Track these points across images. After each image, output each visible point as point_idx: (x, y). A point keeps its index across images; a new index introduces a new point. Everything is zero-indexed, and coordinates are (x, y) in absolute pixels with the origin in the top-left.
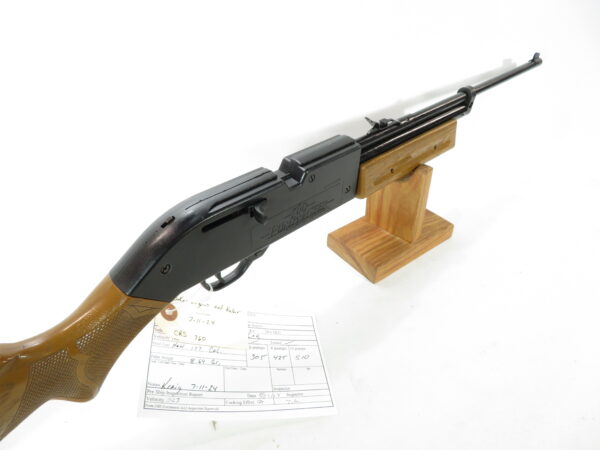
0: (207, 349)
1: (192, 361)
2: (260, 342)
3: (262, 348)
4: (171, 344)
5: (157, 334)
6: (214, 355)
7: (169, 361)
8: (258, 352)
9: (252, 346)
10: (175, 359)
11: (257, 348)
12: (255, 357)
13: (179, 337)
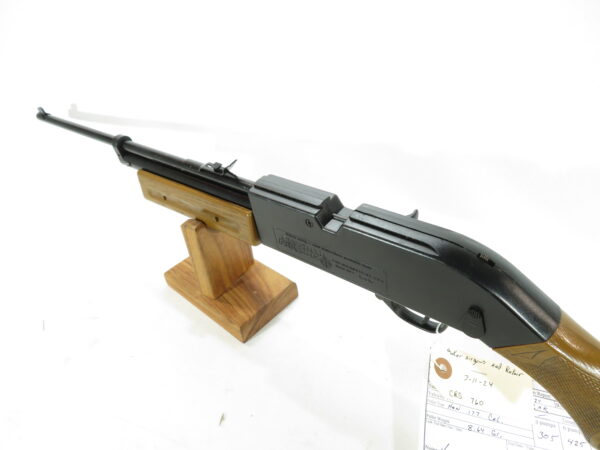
0: (486, 416)
1: (470, 428)
2: (548, 416)
3: (552, 426)
4: (447, 405)
5: (431, 390)
6: (494, 425)
7: (444, 423)
8: (547, 430)
9: (539, 420)
10: (452, 422)
11: (547, 424)
12: (544, 436)
13: (454, 398)
